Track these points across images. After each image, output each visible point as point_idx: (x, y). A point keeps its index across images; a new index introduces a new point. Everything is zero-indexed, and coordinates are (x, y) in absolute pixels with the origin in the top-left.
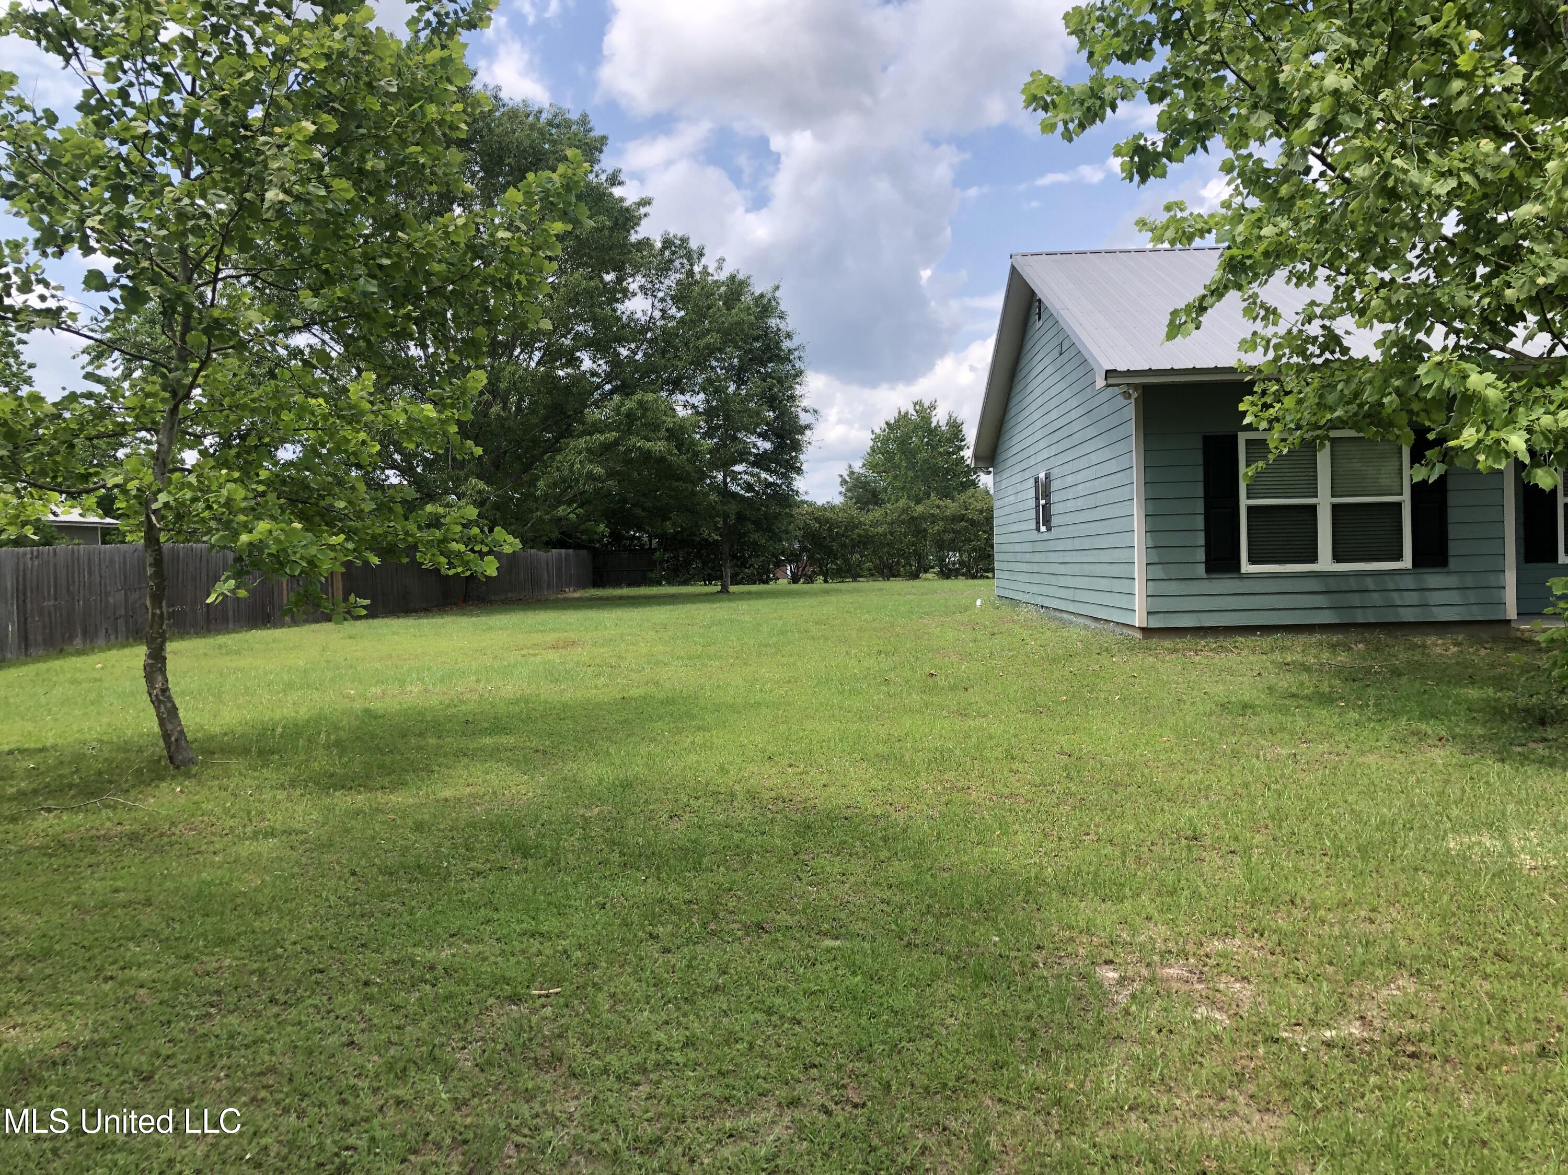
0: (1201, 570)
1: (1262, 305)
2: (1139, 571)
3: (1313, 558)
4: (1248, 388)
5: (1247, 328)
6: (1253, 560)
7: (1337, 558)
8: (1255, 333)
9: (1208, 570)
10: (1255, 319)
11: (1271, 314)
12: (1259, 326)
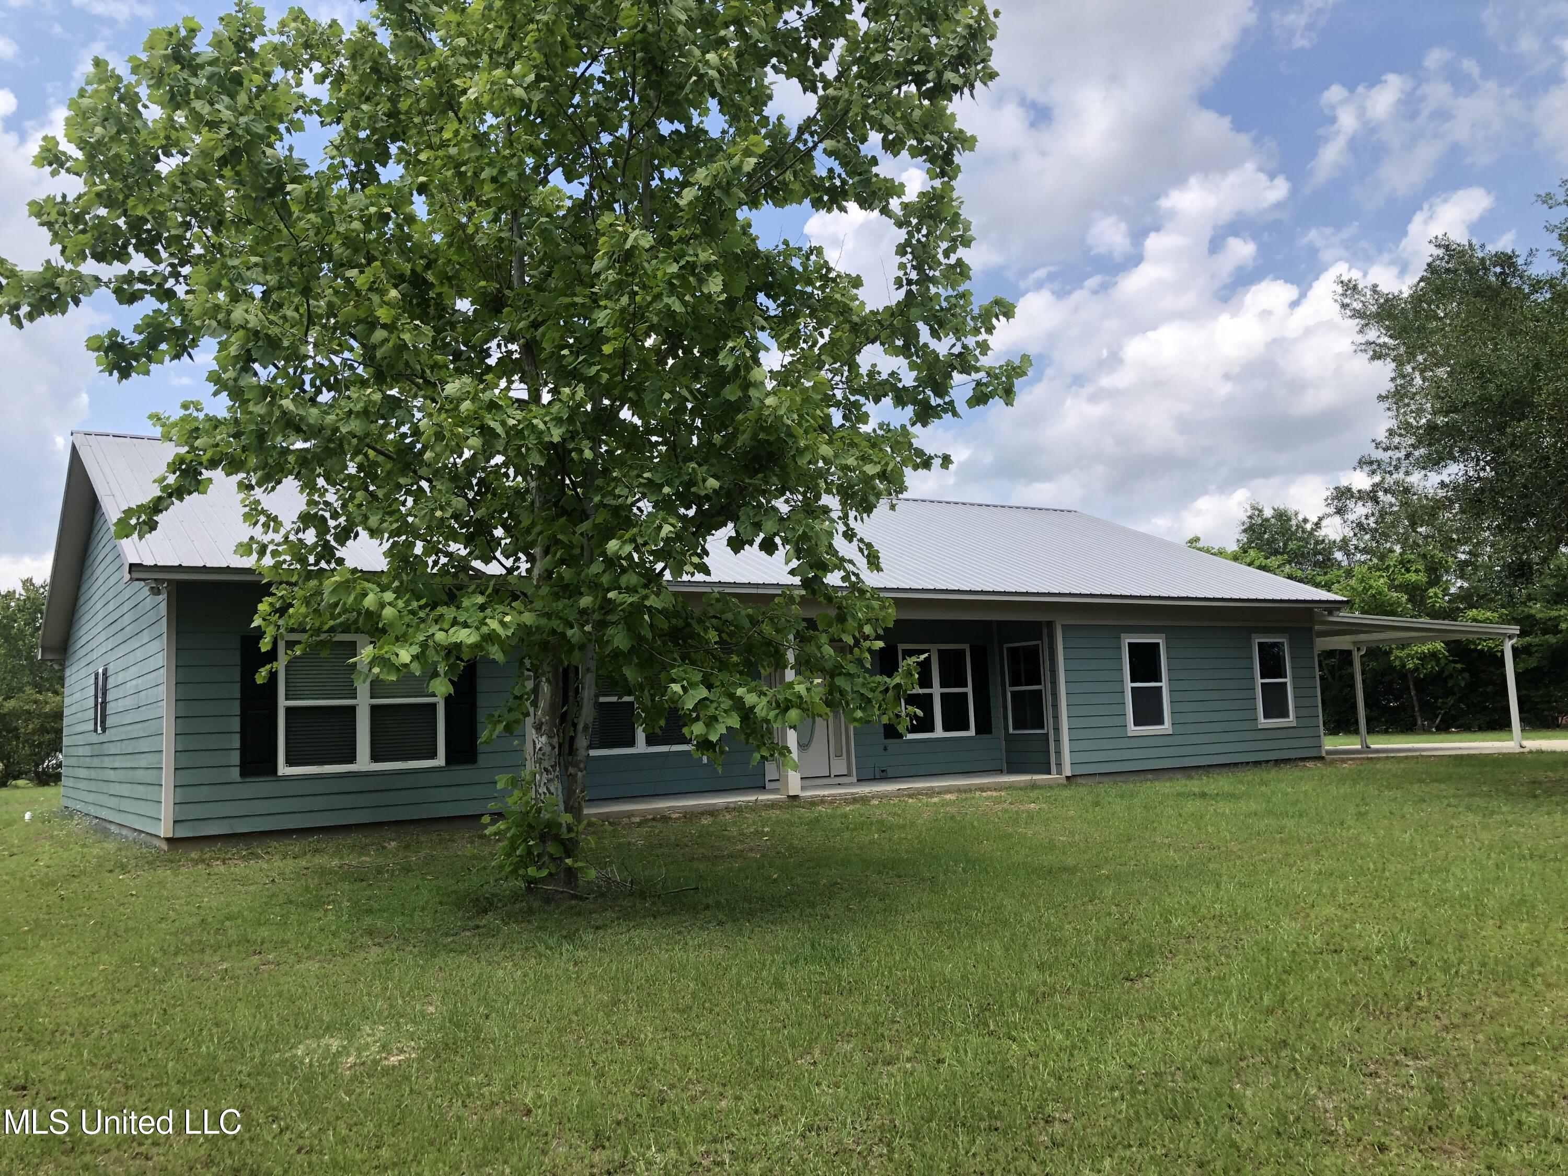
0: (235, 773)
1: (263, 512)
2: (167, 777)
3: (352, 759)
4: (264, 590)
5: (245, 532)
6: (290, 762)
7: (375, 758)
8: (252, 538)
9: (243, 774)
10: (255, 524)
11: (273, 522)
12: (257, 532)
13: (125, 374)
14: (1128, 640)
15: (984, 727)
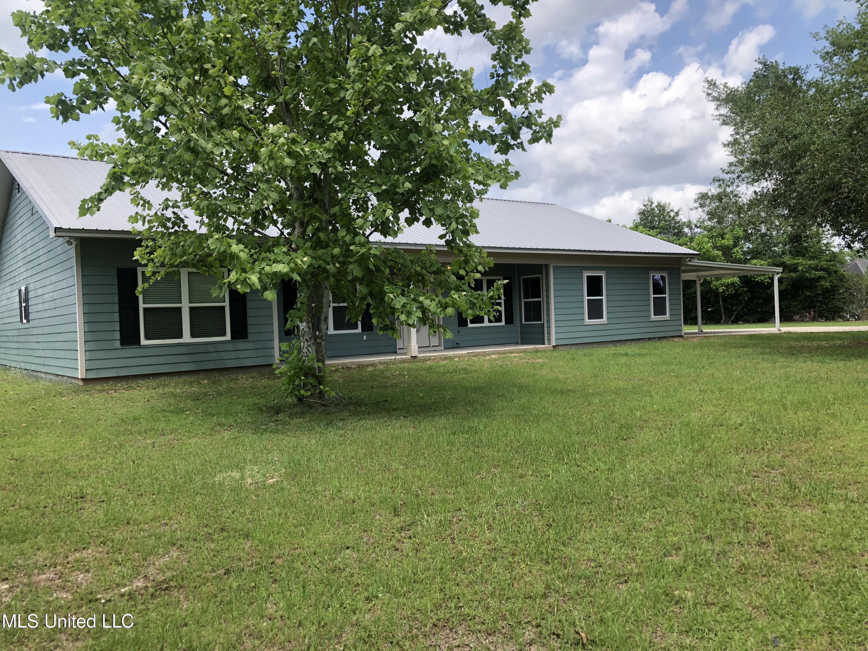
0: (118, 344)
1: (142, 198)
2: (80, 346)
3: (180, 336)
4: (138, 243)
5: (133, 210)
6: (147, 338)
7: (193, 335)
8: (137, 213)
9: (122, 344)
10: (138, 205)
11: (147, 203)
12: (140, 209)
13: (66, 119)
14: (586, 274)
15: (509, 320)
